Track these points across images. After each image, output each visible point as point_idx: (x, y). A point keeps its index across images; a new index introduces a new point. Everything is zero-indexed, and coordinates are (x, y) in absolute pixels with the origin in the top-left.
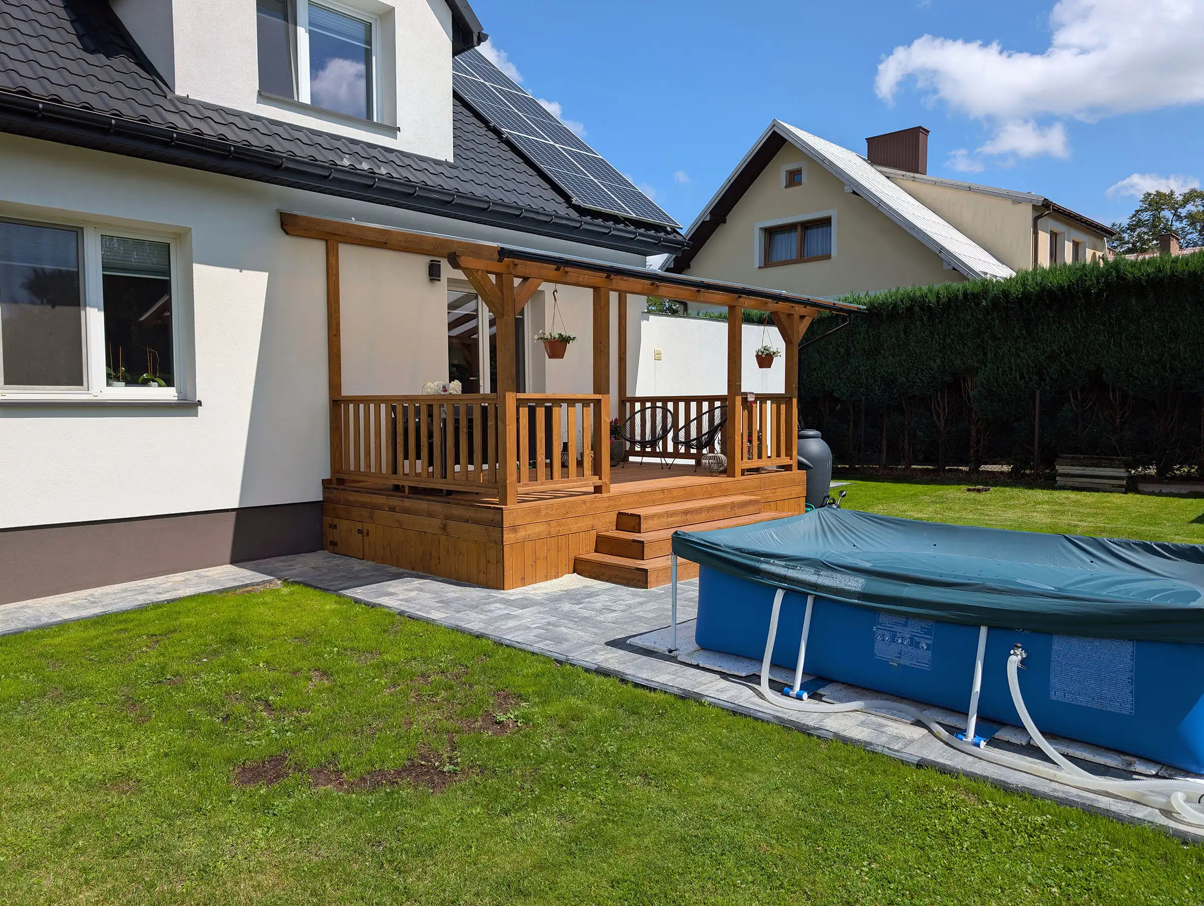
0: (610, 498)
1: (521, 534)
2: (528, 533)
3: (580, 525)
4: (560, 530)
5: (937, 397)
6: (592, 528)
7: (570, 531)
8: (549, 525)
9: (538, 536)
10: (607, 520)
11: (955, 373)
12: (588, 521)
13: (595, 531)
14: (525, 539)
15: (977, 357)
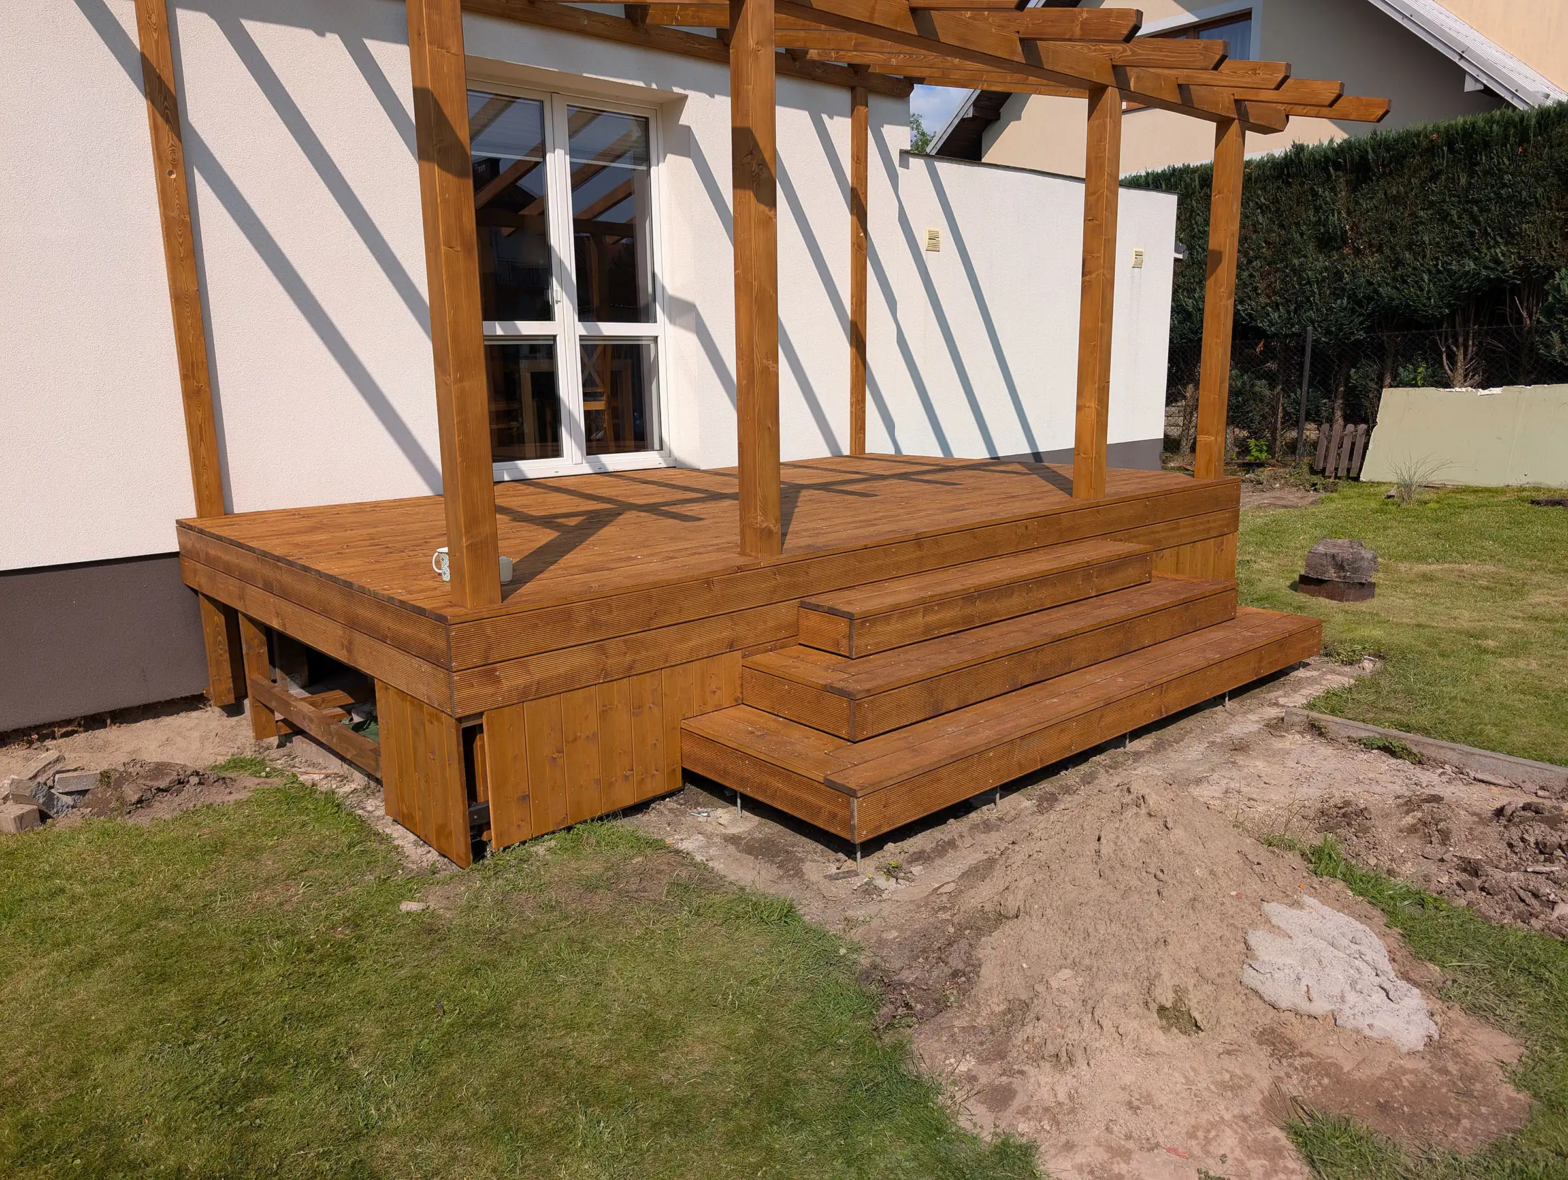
1: (514, 682)
3: (695, 642)
4: (634, 661)
5: (1454, 327)
6: (731, 646)
7: (666, 661)
8: (603, 651)
9: (569, 684)
10: (771, 624)
11: (1498, 279)
12: (720, 632)
13: (738, 654)
14: (526, 696)
15: (1550, 245)
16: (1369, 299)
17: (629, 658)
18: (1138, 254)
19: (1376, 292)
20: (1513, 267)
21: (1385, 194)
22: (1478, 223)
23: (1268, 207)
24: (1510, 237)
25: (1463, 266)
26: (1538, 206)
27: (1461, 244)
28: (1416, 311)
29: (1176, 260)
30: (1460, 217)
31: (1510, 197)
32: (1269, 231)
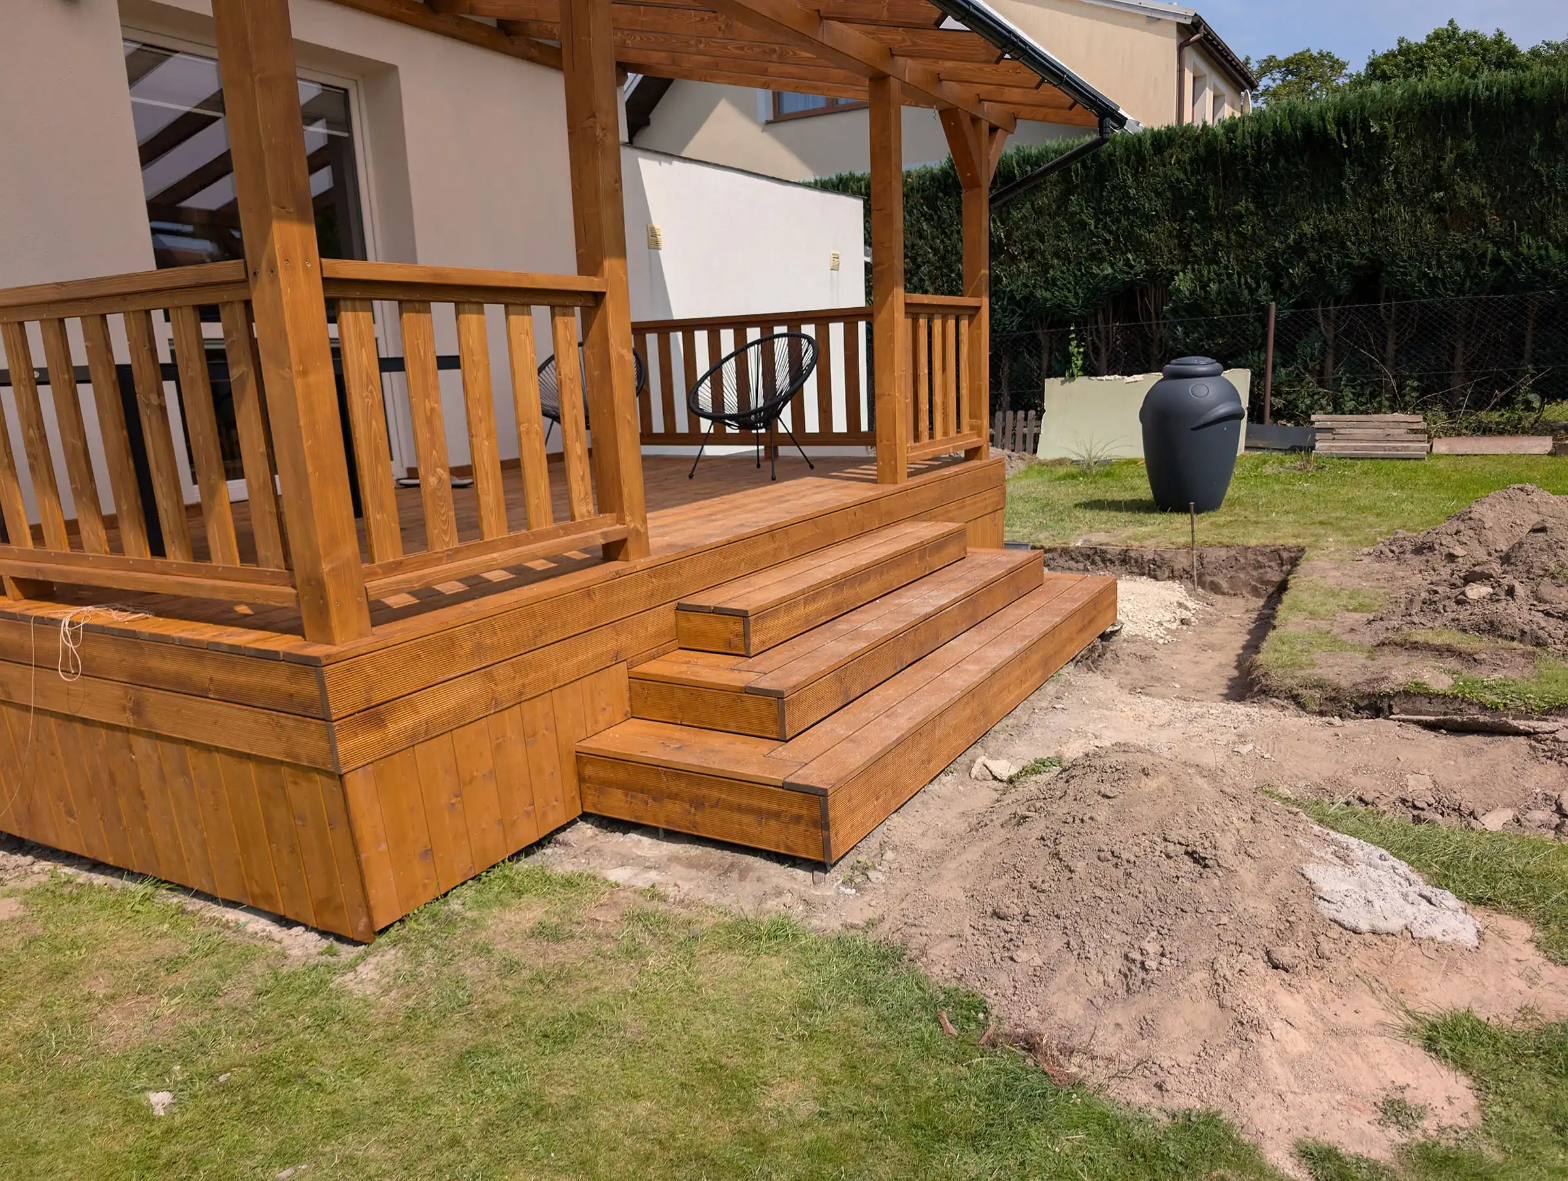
0: (653, 571)
1: (401, 724)
2: (424, 717)
3: (582, 657)
4: (523, 686)
5: (1096, 323)
6: (617, 658)
7: (555, 682)
8: (491, 678)
9: (458, 721)
10: (652, 630)
11: (1132, 281)
12: (604, 644)
13: (623, 666)
14: (414, 739)
15: (1170, 252)
16: (1027, 299)
17: (518, 682)
18: (836, 257)
19: (1032, 293)
20: (1142, 272)
21: (1033, 205)
22: (1111, 233)
23: (931, 215)
24: (1139, 246)
25: (1102, 271)
26: (1159, 219)
27: (1099, 251)
28: (1067, 311)
29: (866, 264)
30: (1096, 227)
31: (1136, 210)
32: (933, 238)
